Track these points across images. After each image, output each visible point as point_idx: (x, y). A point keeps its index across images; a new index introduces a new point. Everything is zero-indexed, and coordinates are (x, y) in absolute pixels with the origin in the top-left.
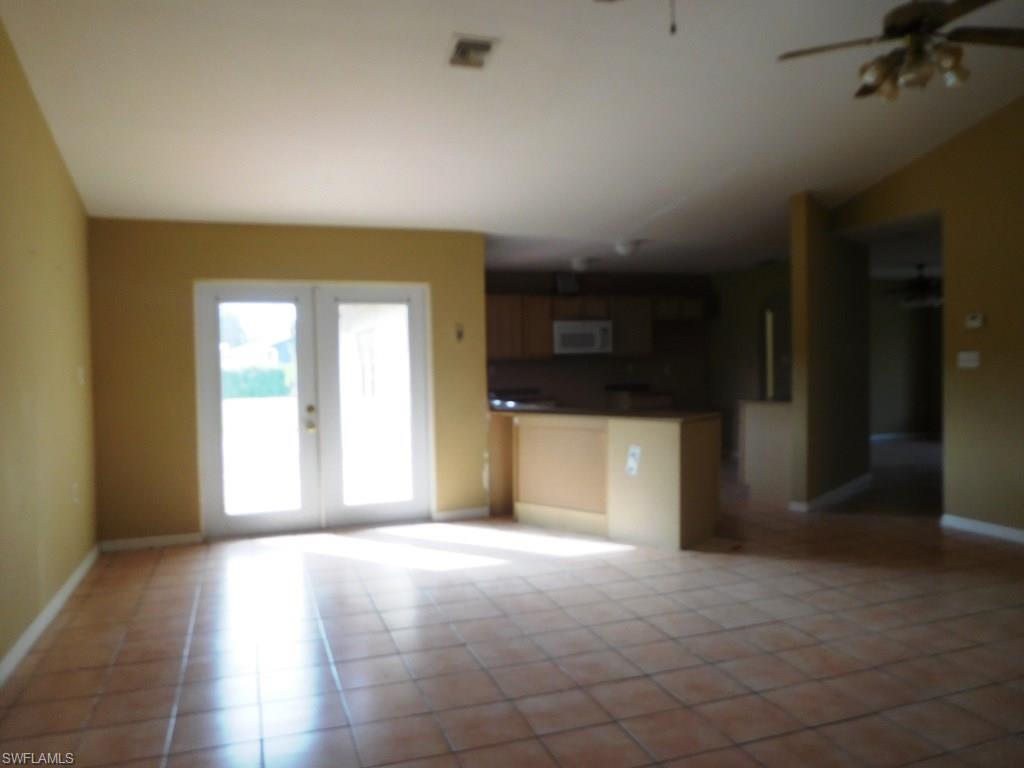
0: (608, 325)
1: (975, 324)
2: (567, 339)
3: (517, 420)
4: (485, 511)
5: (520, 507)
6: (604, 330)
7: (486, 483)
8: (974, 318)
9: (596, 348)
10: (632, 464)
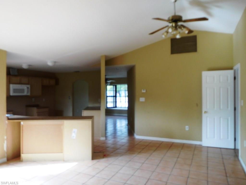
0: (29, 86)
1: (145, 91)
2: (15, 91)
3: (22, 123)
4: (5, 159)
5: (23, 156)
6: (28, 88)
7: (5, 149)
8: (144, 90)
9: (25, 93)
10: (74, 135)
